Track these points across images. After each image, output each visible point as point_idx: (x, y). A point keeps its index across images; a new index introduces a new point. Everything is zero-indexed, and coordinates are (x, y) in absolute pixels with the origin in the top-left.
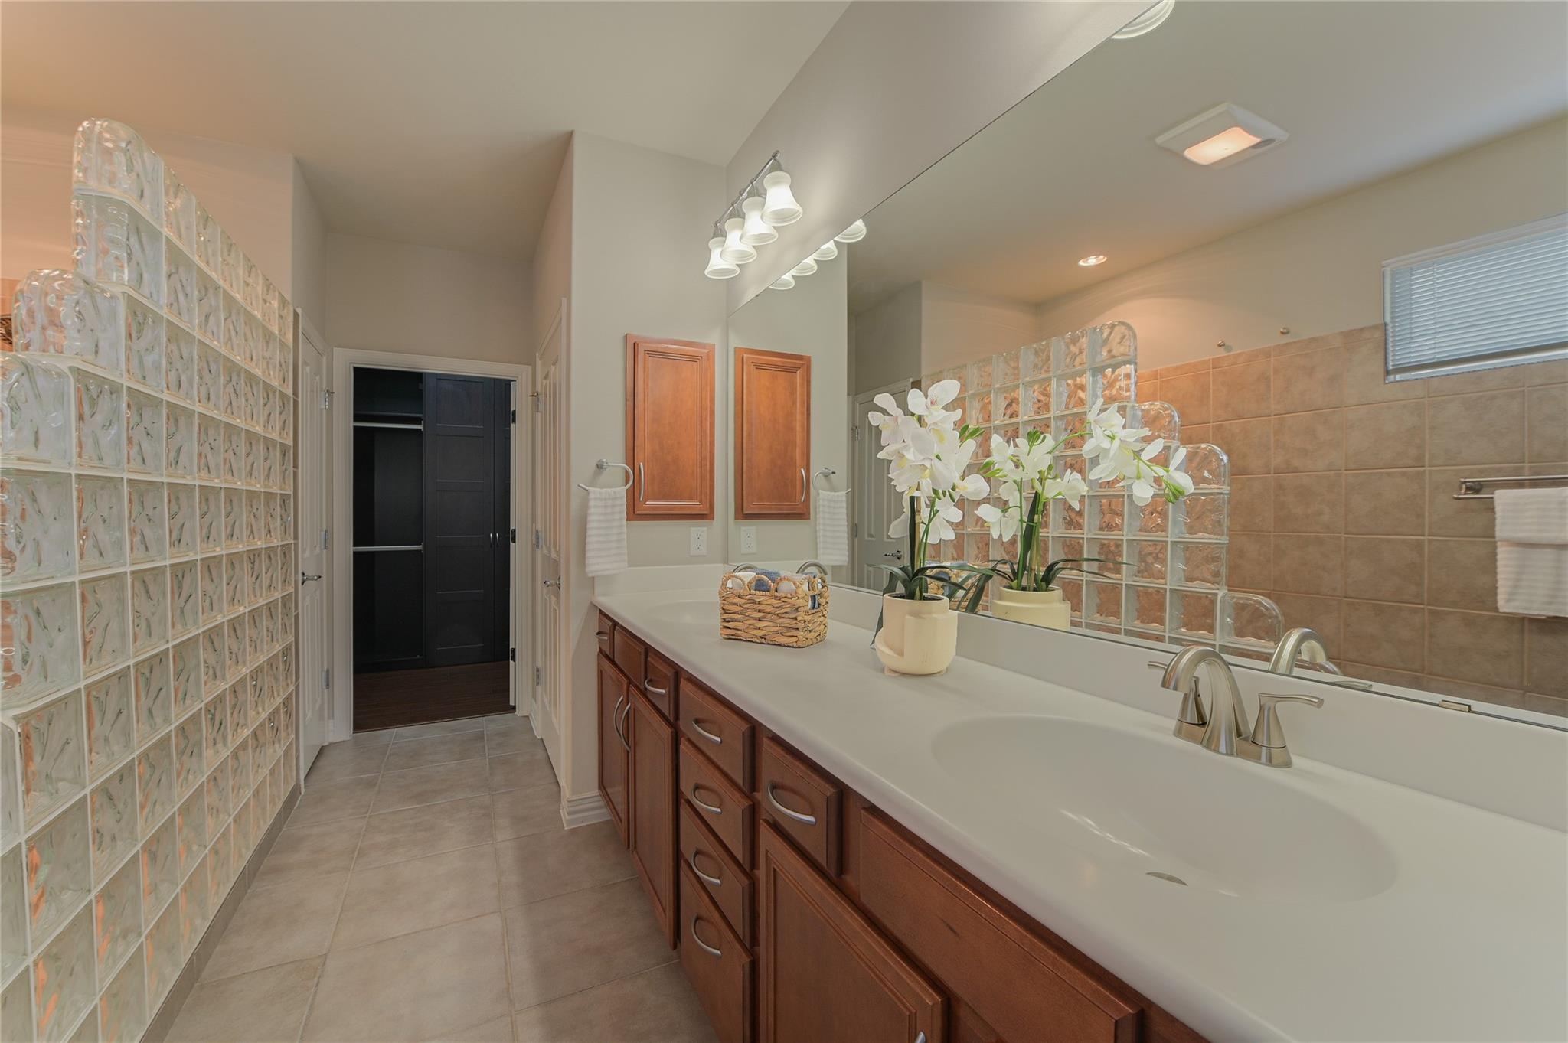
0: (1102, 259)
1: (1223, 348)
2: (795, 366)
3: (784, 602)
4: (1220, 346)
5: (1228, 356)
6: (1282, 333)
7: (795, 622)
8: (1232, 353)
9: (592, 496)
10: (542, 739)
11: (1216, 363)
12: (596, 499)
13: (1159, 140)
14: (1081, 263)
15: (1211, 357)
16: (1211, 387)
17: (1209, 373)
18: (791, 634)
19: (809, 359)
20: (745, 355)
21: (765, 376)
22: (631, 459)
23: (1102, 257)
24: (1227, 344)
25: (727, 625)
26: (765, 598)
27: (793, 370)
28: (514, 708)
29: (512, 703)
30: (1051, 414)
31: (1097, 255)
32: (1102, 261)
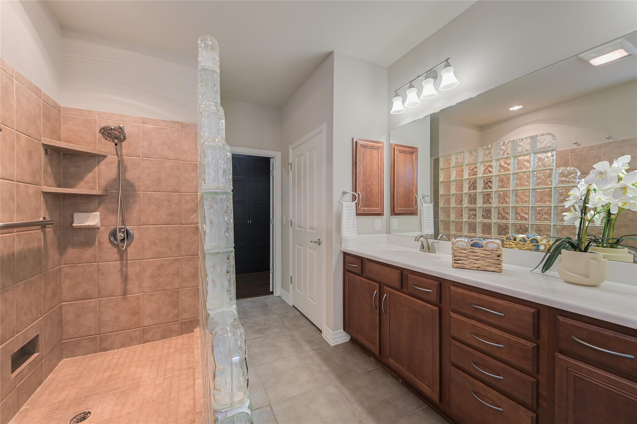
0: (521, 107)
1: (576, 145)
2: (412, 151)
3: (491, 252)
4: (575, 144)
5: (578, 148)
6: (608, 138)
7: (498, 261)
8: (580, 147)
9: (344, 205)
10: (294, 306)
11: (572, 151)
12: (345, 207)
13: (581, 56)
14: (511, 109)
15: (570, 148)
16: (570, 161)
17: (569, 155)
18: (495, 266)
19: (417, 149)
20: (395, 147)
21: (402, 155)
22: (355, 189)
23: (520, 106)
24: (578, 143)
25: (455, 261)
26: (480, 250)
27: (412, 153)
28: (272, 293)
29: (271, 290)
30: (511, 172)
31: (518, 105)
32: (521, 108)
